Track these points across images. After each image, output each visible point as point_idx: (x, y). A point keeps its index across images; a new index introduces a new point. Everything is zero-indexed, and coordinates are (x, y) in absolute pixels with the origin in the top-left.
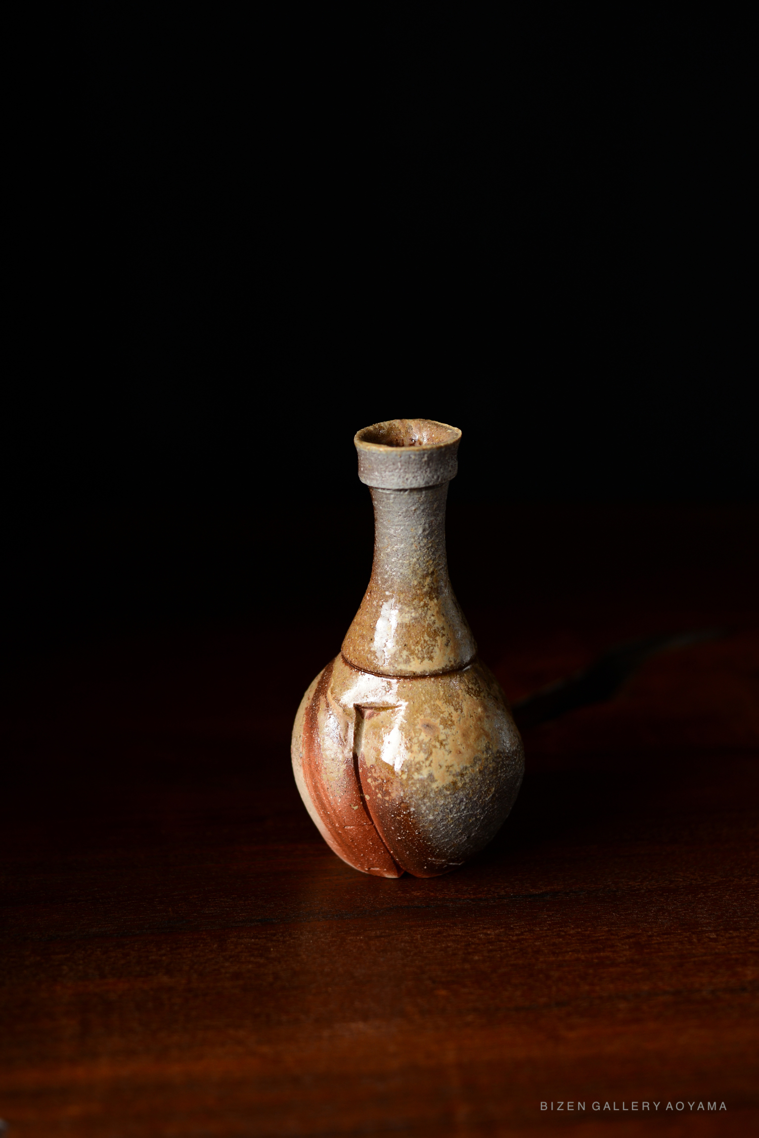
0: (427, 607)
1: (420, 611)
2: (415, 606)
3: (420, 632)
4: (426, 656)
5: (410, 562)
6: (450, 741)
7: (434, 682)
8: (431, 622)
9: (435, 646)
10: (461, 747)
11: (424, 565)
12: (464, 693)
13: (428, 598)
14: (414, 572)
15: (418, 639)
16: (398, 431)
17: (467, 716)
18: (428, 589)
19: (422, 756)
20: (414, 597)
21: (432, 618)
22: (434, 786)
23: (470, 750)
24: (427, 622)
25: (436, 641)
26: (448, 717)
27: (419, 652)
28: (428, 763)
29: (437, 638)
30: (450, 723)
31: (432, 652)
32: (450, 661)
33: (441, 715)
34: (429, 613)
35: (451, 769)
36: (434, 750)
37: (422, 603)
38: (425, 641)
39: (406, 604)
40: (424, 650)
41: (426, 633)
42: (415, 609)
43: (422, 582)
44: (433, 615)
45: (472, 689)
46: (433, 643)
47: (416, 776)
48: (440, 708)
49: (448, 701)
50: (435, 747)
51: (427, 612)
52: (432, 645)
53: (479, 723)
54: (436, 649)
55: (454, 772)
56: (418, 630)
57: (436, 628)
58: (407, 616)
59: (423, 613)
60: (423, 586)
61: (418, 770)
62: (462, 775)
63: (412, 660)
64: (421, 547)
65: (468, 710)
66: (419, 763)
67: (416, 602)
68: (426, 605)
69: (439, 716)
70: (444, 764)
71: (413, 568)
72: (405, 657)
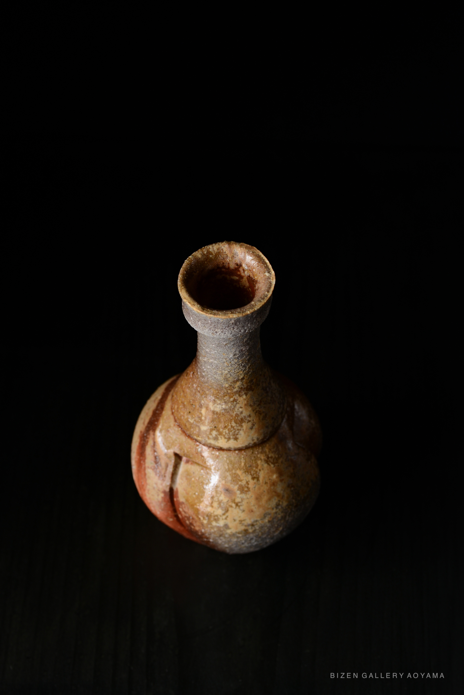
0: (236, 401)
1: (230, 404)
2: (226, 401)
3: (228, 420)
4: (231, 437)
5: (222, 372)
6: (244, 503)
7: (237, 454)
8: (239, 413)
9: (240, 430)
10: (253, 508)
11: (235, 375)
12: (263, 463)
13: (237, 395)
14: (226, 379)
15: (226, 425)
16: (225, 256)
17: (263, 483)
18: (238, 389)
19: (219, 512)
20: (225, 394)
21: (241, 410)
22: (229, 531)
23: (261, 509)
24: (235, 413)
25: (242, 426)
26: (245, 485)
27: (226, 433)
28: (224, 517)
29: (243, 424)
30: (246, 489)
31: (237, 434)
32: (253, 440)
33: (240, 483)
34: (238, 406)
35: (243, 522)
36: (230, 509)
37: (232, 399)
38: (232, 426)
39: (218, 398)
40: (231, 433)
41: (233, 421)
42: (225, 402)
43: (233, 385)
44: (241, 408)
45: (271, 457)
46: (239, 428)
47: (214, 524)
48: (239, 477)
49: (247, 471)
50: (231, 506)
51: (236, 405)
52: (238, 430)
53: (272, 488)
54: (242, 432)
55: (246, 524)
56: (227, 418)
57: (243, 417)
58: (218, 406)
59: (232, 406)
60: (233, 388)
61: (217, 520)
62: (252, 525)
63: (220, 438)
64: (232, 364)
65: (264, 478)
66: (217, 516)
67: (226, 398)
68: (235, 400)
69: (237, 484)
70: (238, 519)
71: (225, 376)
72: (214, 435)
